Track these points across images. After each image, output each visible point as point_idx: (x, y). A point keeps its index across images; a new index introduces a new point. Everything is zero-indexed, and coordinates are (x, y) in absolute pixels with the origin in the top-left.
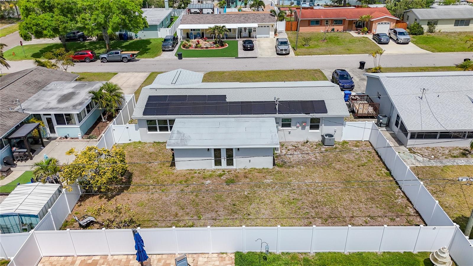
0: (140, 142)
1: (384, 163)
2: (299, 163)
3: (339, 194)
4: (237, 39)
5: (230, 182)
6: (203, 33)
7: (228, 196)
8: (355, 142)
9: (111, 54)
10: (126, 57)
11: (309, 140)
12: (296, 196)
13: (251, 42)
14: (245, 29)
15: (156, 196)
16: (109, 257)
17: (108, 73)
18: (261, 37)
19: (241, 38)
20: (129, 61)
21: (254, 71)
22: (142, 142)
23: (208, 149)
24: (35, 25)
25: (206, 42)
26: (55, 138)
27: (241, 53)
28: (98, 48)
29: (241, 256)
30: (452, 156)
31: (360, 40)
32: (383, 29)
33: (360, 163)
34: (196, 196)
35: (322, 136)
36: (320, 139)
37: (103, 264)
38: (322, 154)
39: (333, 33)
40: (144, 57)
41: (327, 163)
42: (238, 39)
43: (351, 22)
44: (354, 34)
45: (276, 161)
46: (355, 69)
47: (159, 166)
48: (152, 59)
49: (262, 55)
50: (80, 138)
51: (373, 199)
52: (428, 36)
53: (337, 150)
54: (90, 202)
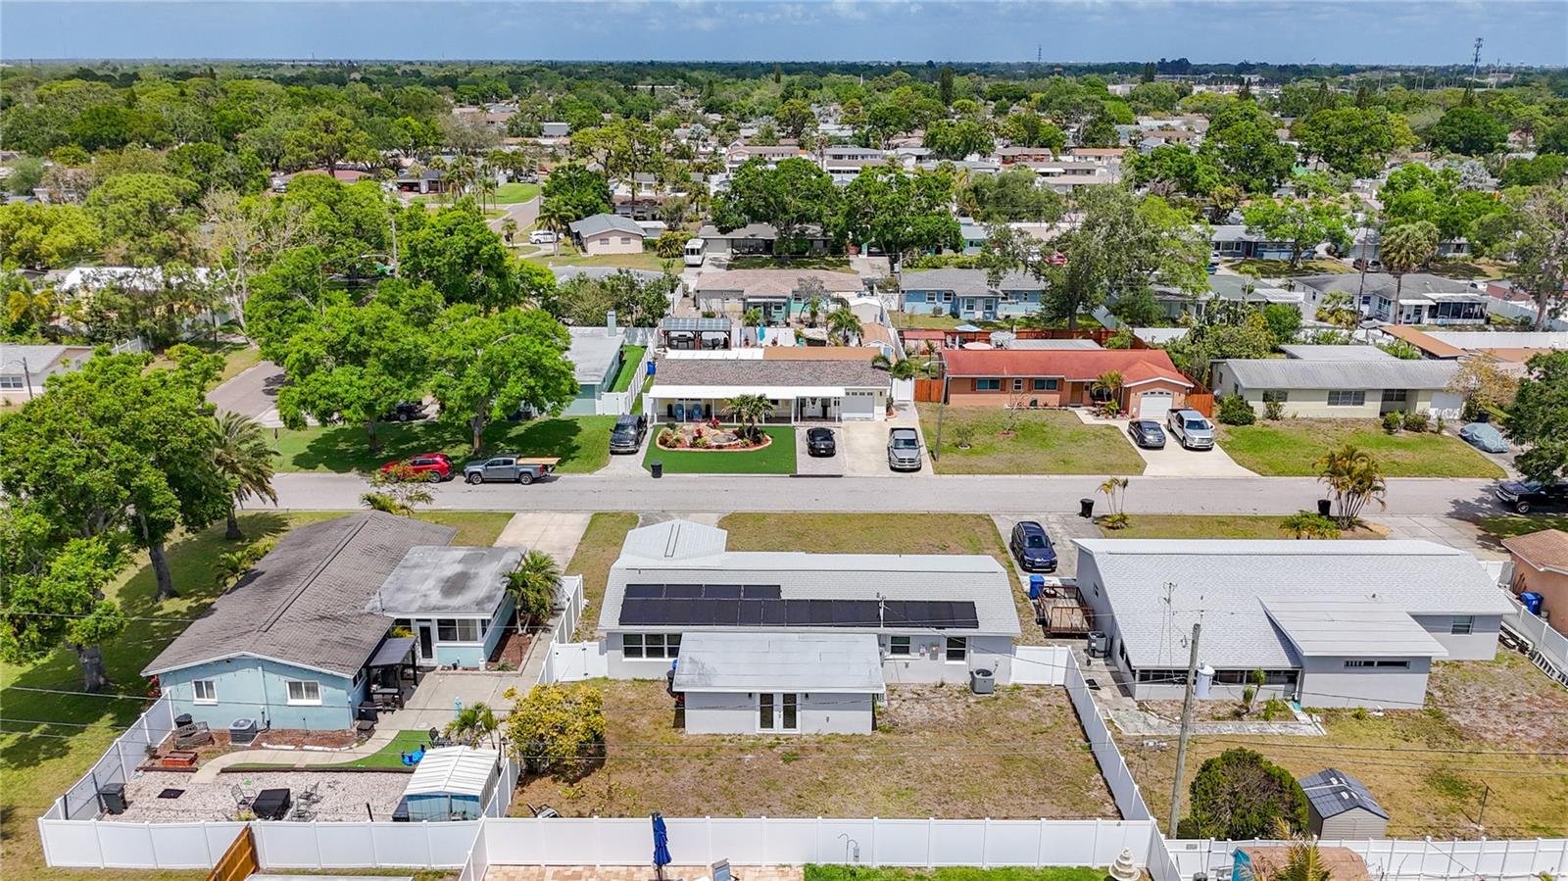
0: (606, 679)
1: (1083, 728)
2: (921, 727)
3: (990, 782)
4: (793, 423)
5: (788, 758)
6: (708, 407)
7: (788, 781)
8: (1037, 688)
9: (492, 465)
10: (529, 473)
11: (946, 681)
12: (911, 784)
13: (828, 435)
14: (814, 400)
15: (655, 779)
16: (598, 868)
17: (491, 513)
18: (854, 419)
19: (802, 419)
20: (535, 481)
21: (835, 515)
22: (610, 678)
23: (750, 695)
24: (325, 398)
25: (718, 431)
26: (433, 669)
27: (805, 462)
28: (450, 442)
29: (814, 870)
30: (1213, 718)
31: (1097, 434)
32: (1153, 408)
33: (1038, 727)
34: (730, 780)
35: (972, 673)
36: (969, 679)
37: (591, 877)
38: (968, 710)
39: (1033, 411)
40: (567, 471)
41: (976, 727)
42: (797, 424)
43: (1078, 387)
44: (1084, 415)
45: (878, 722)
46: (1071, 516)
47: (652, 726)
48: (587, 475)
49: (853, 471)
50: (482, 668)
51: (1047, 790)
52: (1266, 429)
53: (999, 702)
54: (539, 787)
